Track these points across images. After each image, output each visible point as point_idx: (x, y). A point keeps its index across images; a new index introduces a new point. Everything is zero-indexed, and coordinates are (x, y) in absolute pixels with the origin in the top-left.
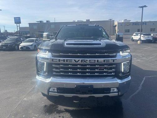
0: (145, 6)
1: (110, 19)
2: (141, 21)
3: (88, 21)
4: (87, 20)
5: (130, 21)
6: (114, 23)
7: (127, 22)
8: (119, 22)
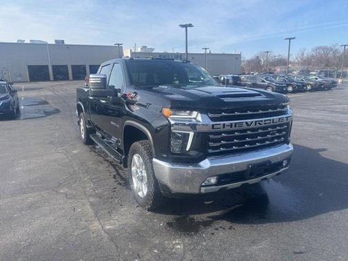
0: (190, 25)
1: (119, 45)
2: (184, 52)
3: (60, 43)
4: (56, 41)
5: (153, 49)
6: (122, 52)
7: (147, 51)
8: (133, 51)
